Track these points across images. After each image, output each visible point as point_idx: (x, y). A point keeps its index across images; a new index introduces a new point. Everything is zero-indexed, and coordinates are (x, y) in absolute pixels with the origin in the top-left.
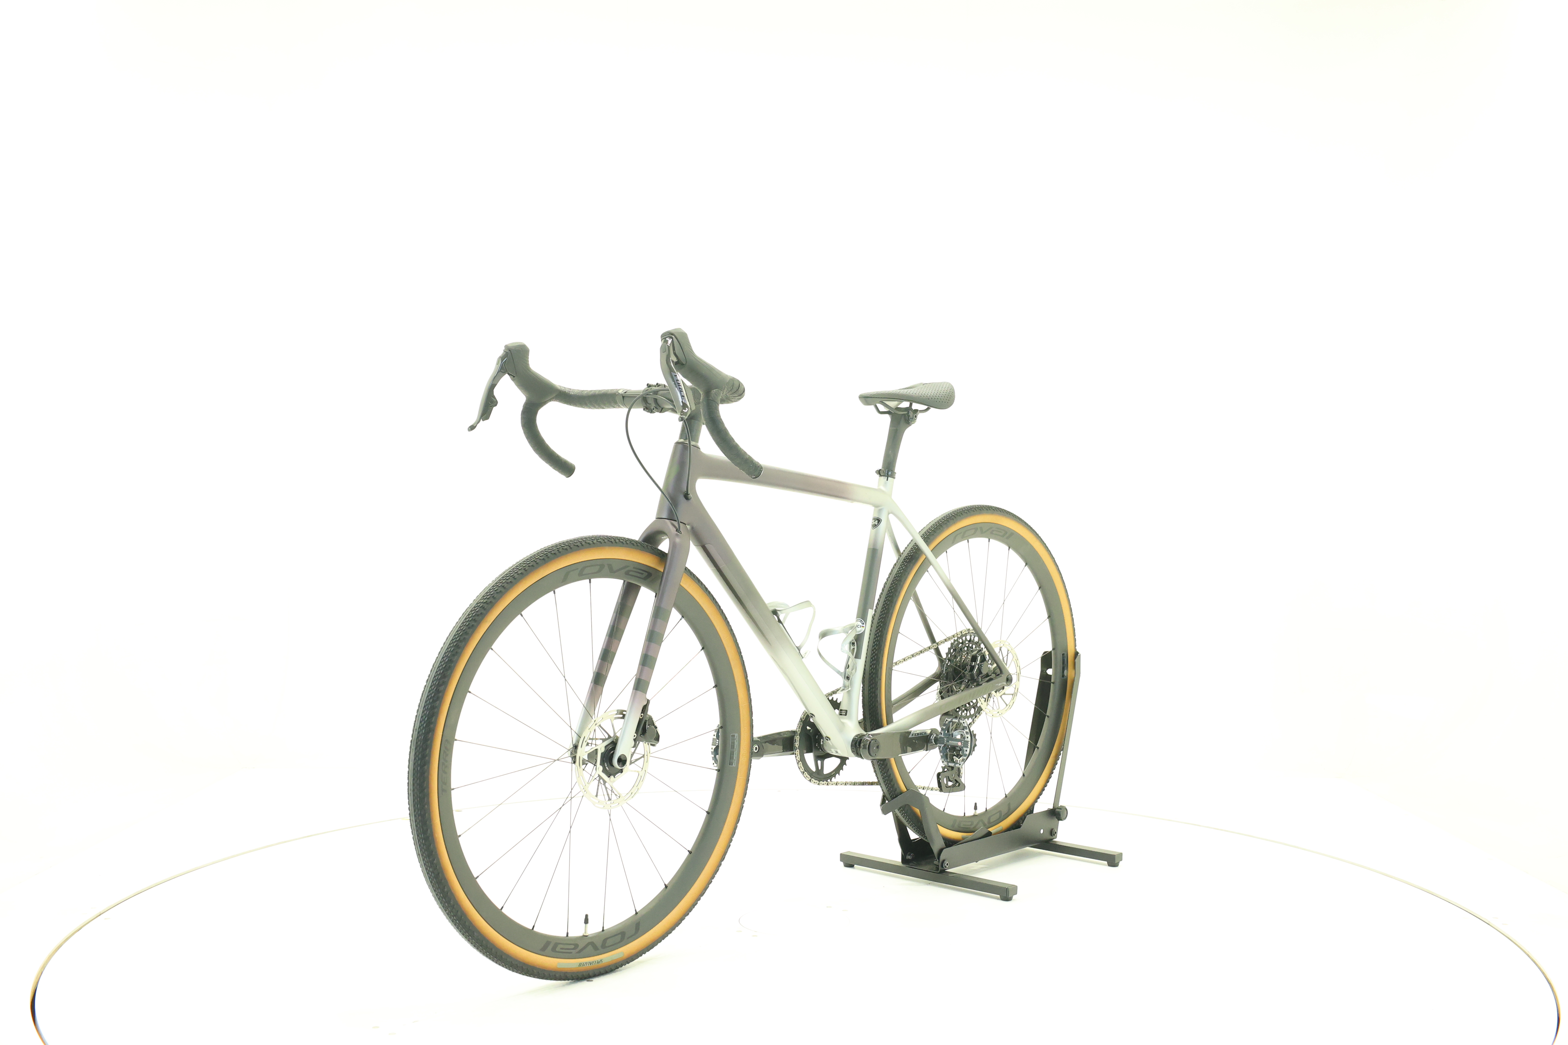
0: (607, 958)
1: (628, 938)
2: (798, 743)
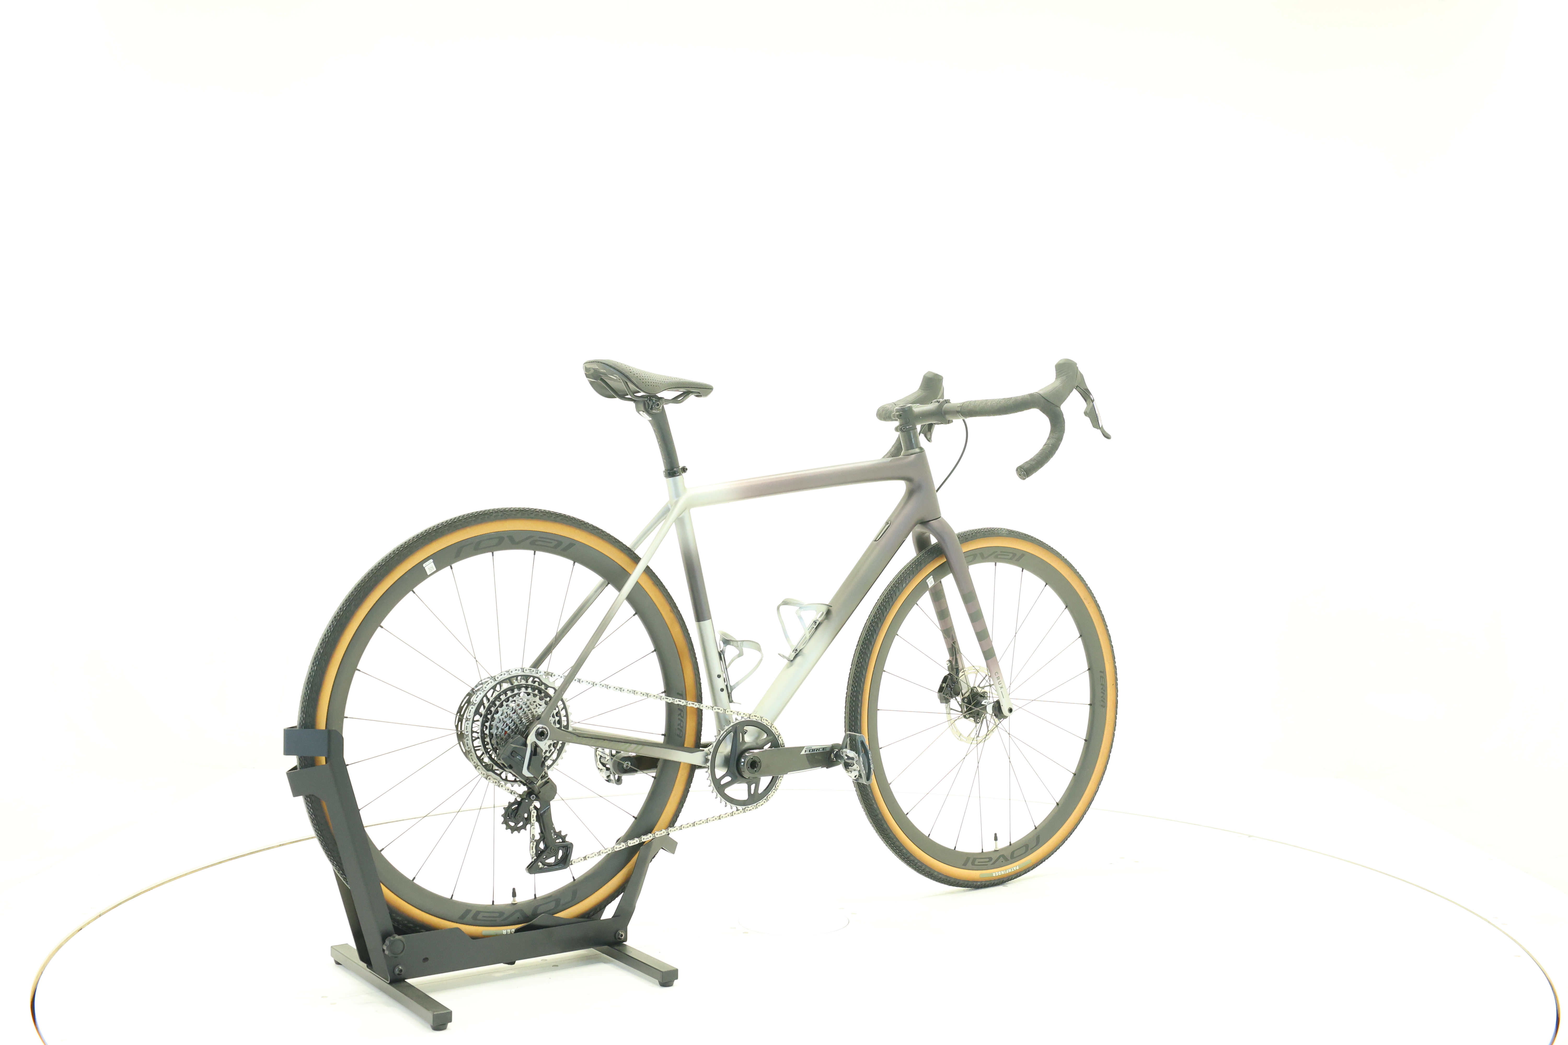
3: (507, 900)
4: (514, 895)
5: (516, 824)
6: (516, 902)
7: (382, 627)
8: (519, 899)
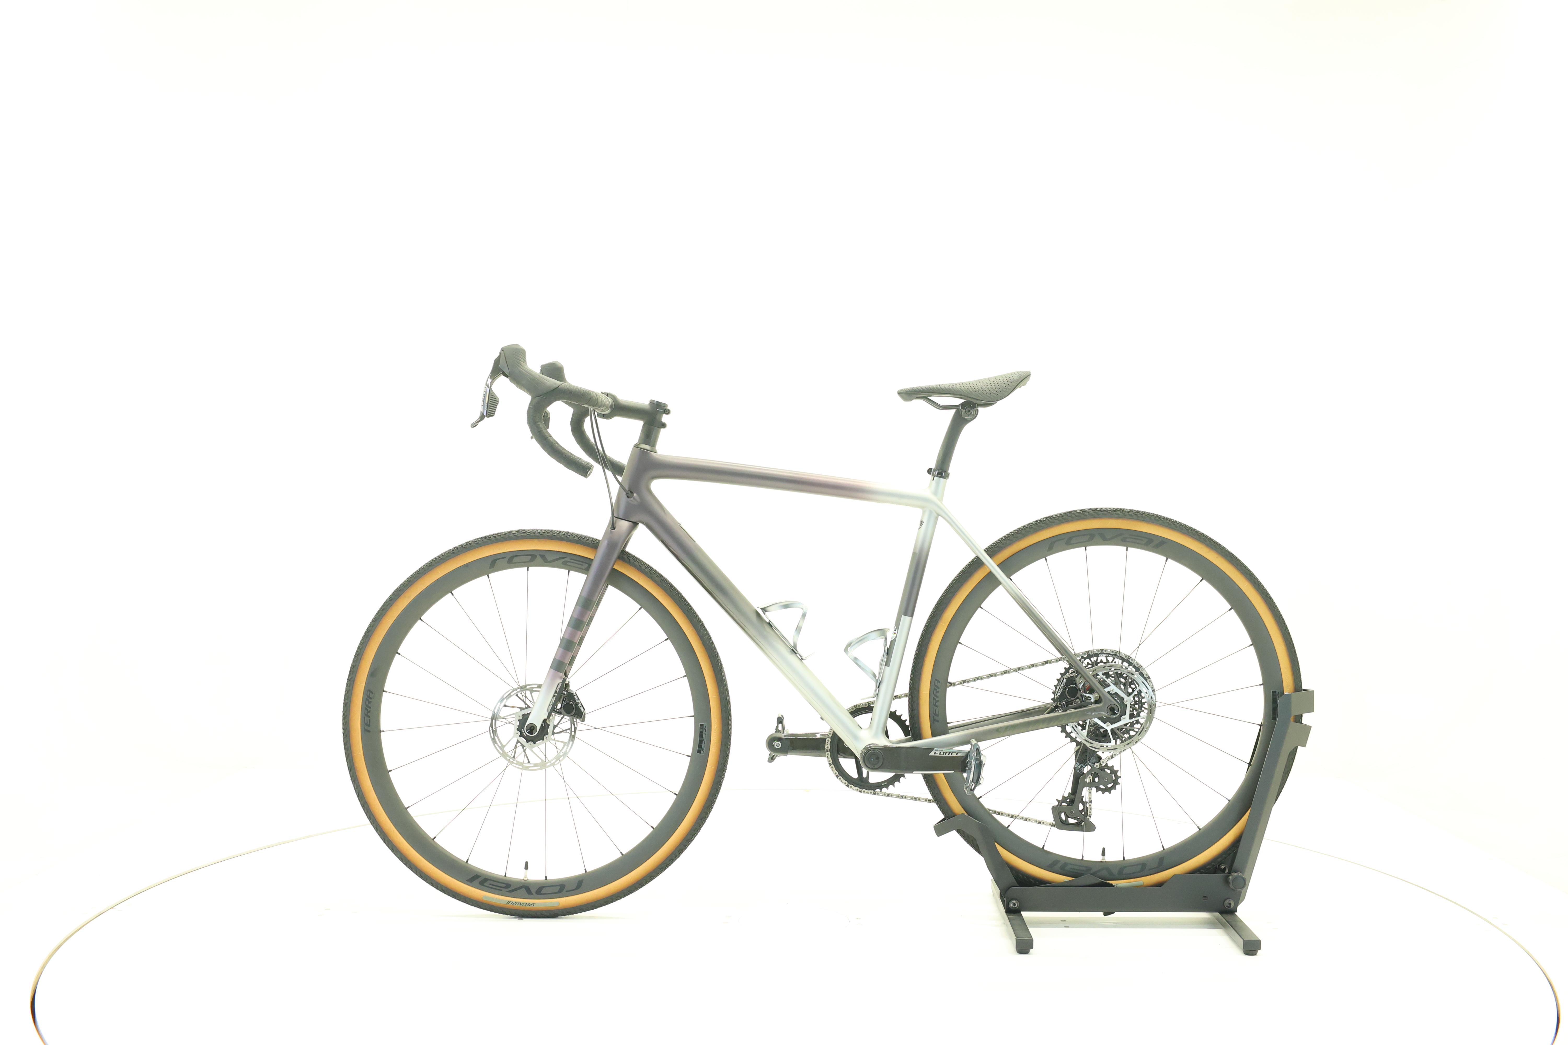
0: (540, 903)
1: (566, 891)
2: (829, 746)
3: (1098, 858)
4: (1103, 854)
5: (1106, 786)
6: (1104, 861)
7: (1230, 610)
8: (1109, 858)
